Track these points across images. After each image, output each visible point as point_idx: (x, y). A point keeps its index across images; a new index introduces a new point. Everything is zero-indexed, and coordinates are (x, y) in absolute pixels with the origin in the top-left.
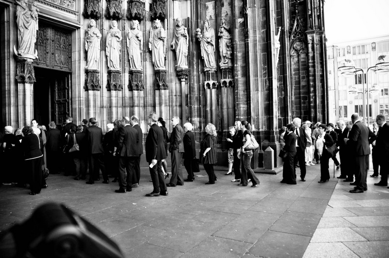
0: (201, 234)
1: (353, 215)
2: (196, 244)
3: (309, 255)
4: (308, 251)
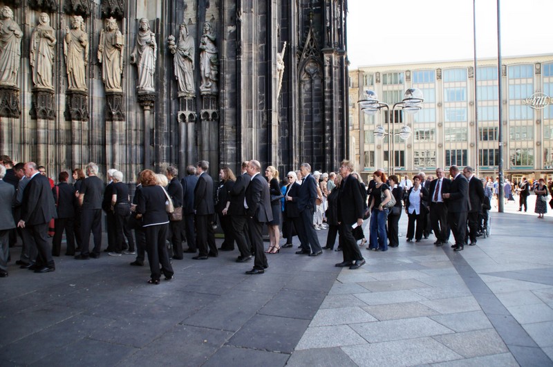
0: (165, 322)
1: (366, 290)
2: (158, 336)
3: (305, 343)
4: (304, 337)
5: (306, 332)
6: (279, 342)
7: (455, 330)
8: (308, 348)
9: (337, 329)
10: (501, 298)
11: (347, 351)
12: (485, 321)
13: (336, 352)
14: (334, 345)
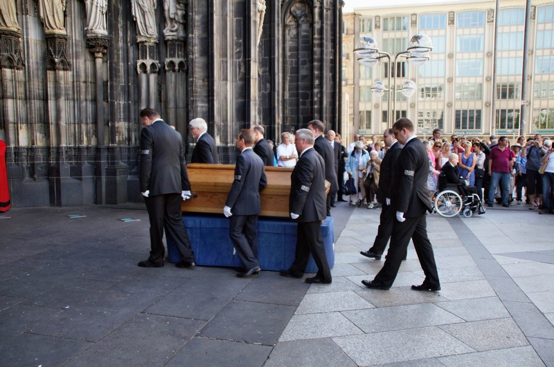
0: (124, 311)
1: (361, 272)
2: (115, 327)
3: (290, 333)
4: (289, 326)
5: (291, 320)
6: (259, 332)
7: (465, 318)
8: (293, 339)
9: (328, 318)
10: (518, 282)
11: (339, 342)
12: (500, 310)
13: (327, 343)
14: (324, 335)
